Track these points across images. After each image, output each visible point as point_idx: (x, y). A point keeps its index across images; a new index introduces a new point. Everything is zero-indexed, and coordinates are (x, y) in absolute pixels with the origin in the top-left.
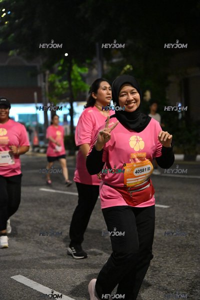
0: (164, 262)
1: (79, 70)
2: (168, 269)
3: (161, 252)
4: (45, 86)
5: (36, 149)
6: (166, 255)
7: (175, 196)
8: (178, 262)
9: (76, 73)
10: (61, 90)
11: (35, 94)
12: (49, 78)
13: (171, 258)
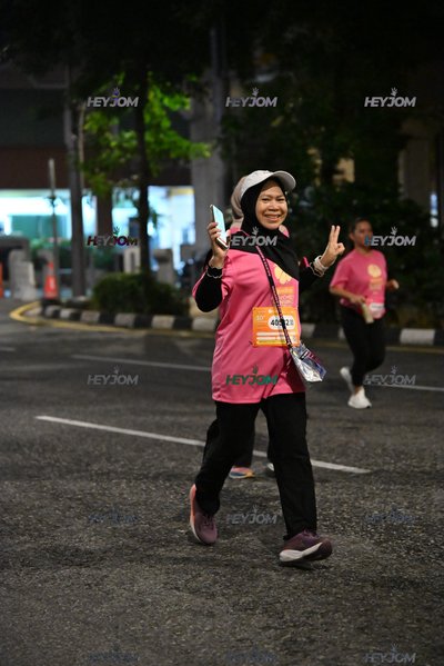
0: (325, 627)
1: (166, 101)
2: (331, 647)
3: (321, 598)
4: (76, 143)
5: (51, 309)
6: (332, 607)
7: (389, 442)
8: (361, 630)
9: (157, 110)
10: (117, 153)
11: (51, 163)
12: (85, 122)
13: (344, 617)
